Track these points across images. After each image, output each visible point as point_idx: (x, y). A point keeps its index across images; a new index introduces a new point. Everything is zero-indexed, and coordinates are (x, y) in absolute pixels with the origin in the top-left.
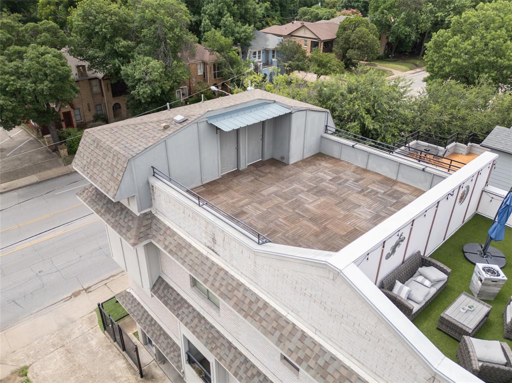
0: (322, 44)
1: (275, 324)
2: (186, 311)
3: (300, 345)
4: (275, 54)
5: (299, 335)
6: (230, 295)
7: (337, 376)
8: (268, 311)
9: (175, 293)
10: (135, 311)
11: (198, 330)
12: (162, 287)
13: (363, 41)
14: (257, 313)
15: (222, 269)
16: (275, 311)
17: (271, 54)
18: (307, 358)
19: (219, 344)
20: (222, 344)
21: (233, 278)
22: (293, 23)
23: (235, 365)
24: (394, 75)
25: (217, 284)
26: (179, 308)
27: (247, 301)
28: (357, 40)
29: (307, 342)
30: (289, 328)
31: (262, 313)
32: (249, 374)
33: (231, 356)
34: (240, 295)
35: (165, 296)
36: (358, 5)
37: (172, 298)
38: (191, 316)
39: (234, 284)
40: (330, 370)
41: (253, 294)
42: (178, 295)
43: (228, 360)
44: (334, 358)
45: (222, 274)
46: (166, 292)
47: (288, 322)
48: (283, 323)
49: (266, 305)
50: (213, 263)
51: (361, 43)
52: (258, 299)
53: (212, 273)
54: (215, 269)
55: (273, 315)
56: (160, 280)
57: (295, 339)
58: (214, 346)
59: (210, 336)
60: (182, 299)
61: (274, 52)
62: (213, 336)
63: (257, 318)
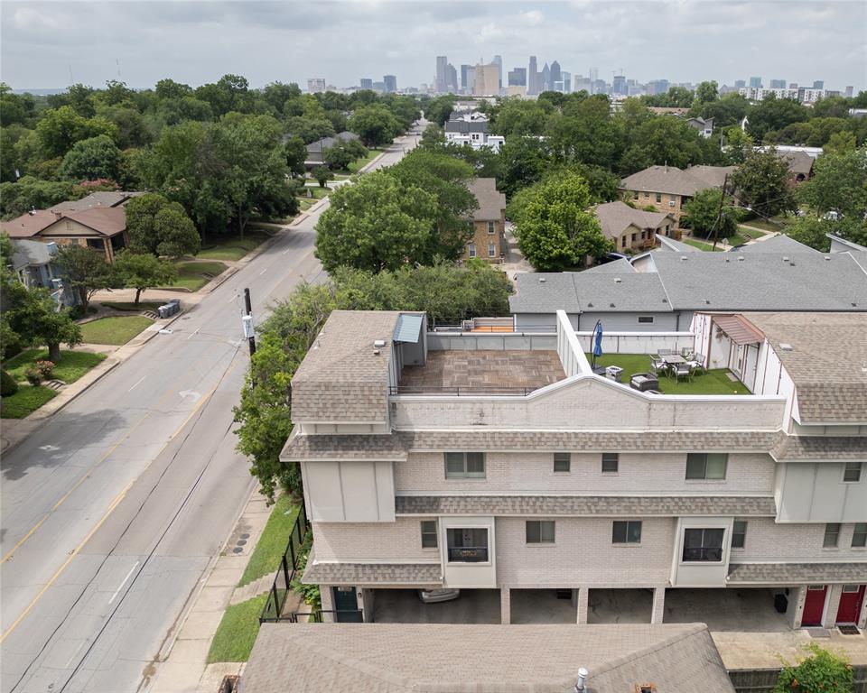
0: (109, 241)
1: (555, 440)
2: (448, 503)
3: (577, 440)
4: (50, 269)
5: (573, 436)
6: (514, 443)
7: (605, 440)
8: (546, 436)
9: (423, 499)
10: (342, 574)
11: (469, 507)
12: (406, 503)
13: (177, 228)
14: (540, 441)
15: (494, 433)
16: (550, 433)
17: (44, 271)
18: (586, 443)
19: (495, 504)
20: (497, 502)
21: (508, 433)
22: (31, 214)
23: (517, 507)
24: (228, 268)
25: (499, 443)
26: (438, 506)
27: (528, 439)
28: (168, 228)
29: (580, 436)
30: (565, 436)
31: (543, 439)
32: (531, 503)
33: (510, 503)
34: (521, 439)
35: (415, 506)
36: (100, 171)
37: (425, 504)
38: (455, 503)
39: (511, 435)
40: (601, 440)
41: (529, 433)
42: (429, 497)
43: (510, 507)
44: (598, 434)
45: (497, 435)
46: (414, 503)
47: (562, 434)
48: (560, 436)
49: (542, 434)
50: (484, 433)
51: (174, 231)
52: (535, 434)
53: (488, 439)
54: (489, 436)
55: (551, 436)
56: (400, 500)
57: (573, 439)
58: (491, 507)
59: (483, 504)
60: (435, 498)
61: (46, 266)
62: (486, 502)
63: (543, 444)
